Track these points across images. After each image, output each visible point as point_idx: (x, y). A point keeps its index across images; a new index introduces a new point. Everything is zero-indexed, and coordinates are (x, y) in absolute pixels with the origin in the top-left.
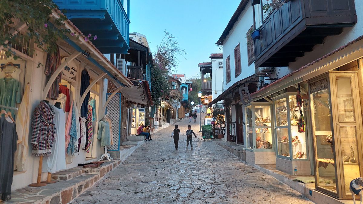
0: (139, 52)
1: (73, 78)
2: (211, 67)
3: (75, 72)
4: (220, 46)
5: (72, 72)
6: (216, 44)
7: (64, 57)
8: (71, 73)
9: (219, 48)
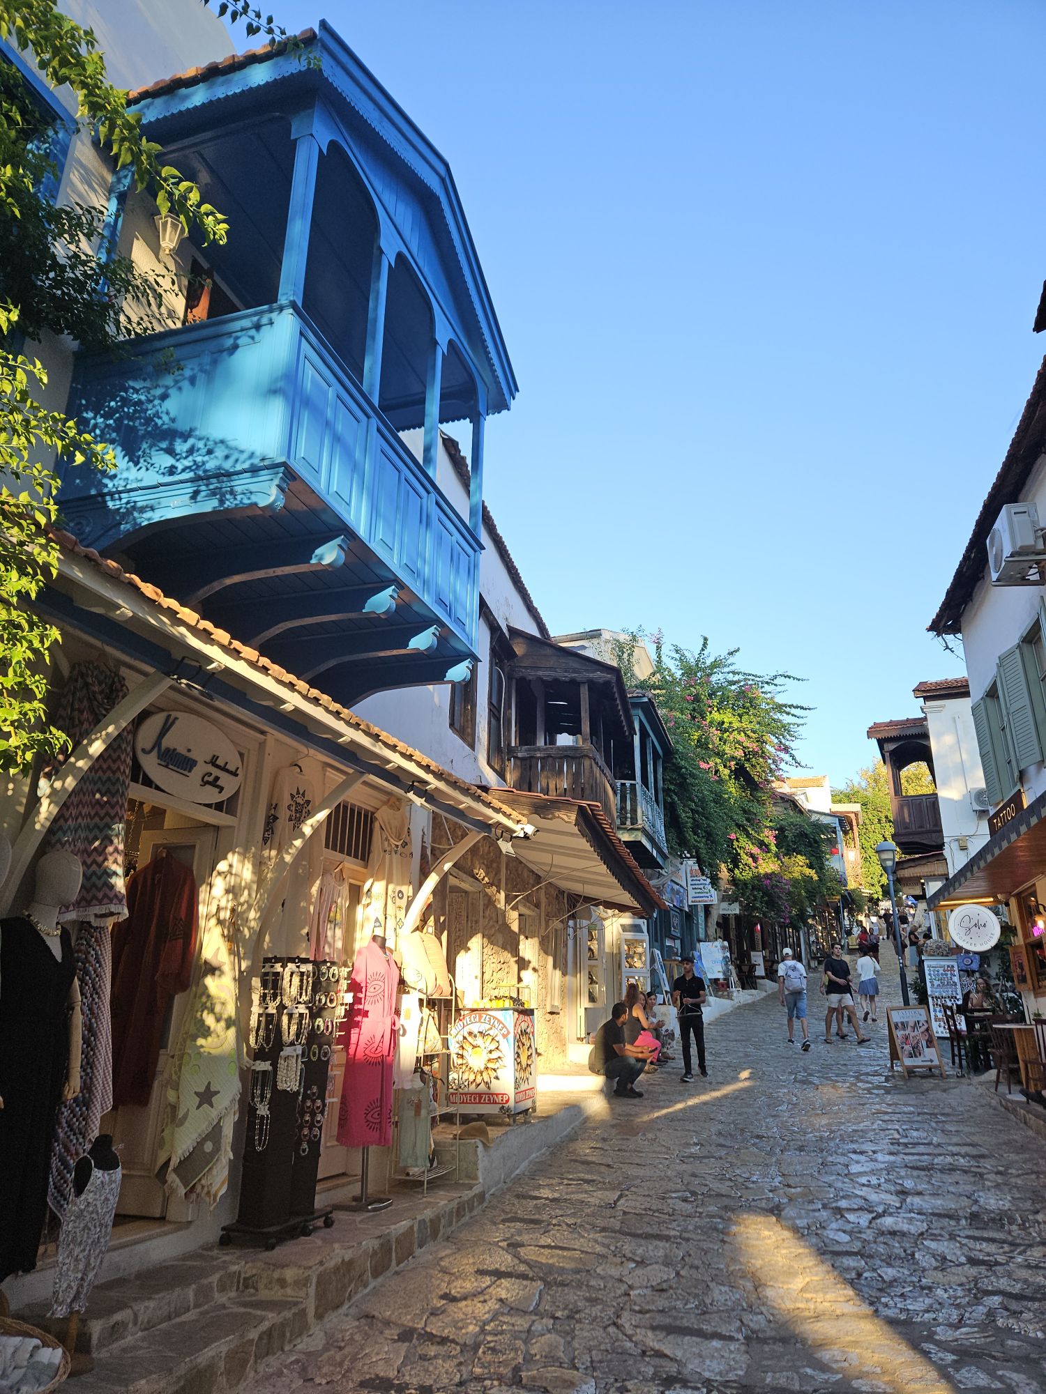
0: (584, 693)
1: (219, 807)
2: (926, 736)
3: (225, 779)
4: (949, 638)
5: (211, 779)
6: (931, 629)
7: (162, 710)
8: (205, 783)
9: (947, 648)
